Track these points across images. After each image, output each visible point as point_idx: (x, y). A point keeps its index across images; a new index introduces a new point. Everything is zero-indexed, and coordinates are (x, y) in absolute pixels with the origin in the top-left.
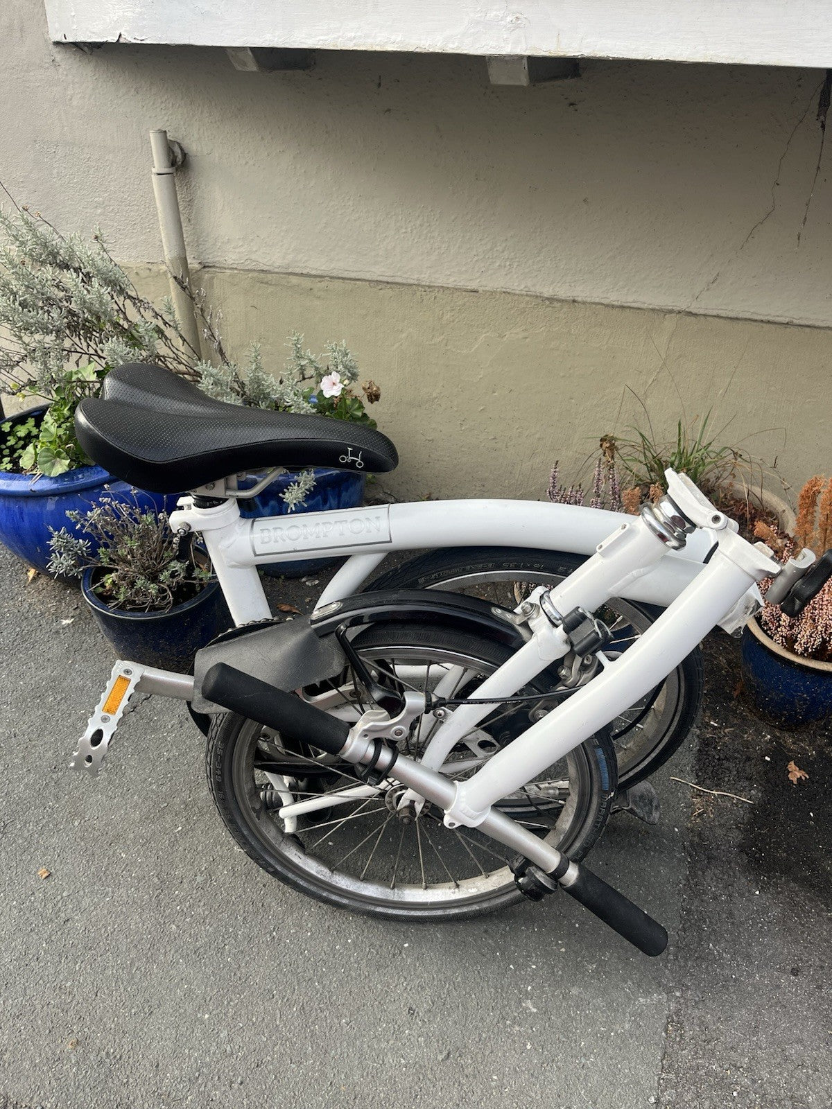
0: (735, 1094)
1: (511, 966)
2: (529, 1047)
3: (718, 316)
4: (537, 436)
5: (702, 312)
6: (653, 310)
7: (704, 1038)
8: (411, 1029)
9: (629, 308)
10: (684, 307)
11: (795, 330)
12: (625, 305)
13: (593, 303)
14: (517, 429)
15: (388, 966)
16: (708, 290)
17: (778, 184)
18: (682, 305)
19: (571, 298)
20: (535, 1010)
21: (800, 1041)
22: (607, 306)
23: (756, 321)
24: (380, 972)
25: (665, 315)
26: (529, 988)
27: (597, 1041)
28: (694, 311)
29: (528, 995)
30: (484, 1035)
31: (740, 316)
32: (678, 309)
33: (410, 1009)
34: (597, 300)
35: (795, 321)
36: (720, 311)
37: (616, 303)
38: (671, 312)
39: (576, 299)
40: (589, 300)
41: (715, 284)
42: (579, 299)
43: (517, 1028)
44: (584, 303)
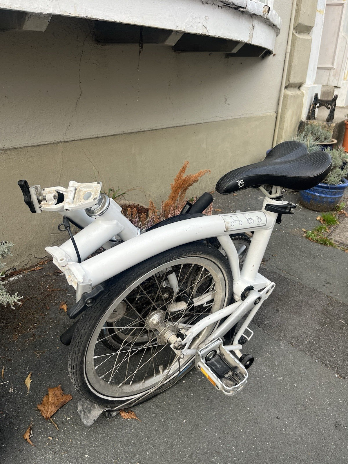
0: (315, 342)
1: (264, 377)
2: (296, 385)
3: (74, 140)
4: (18, 221)
5: (69, 140)
6: (51, 144)
7: (296, 340)
8: (285, 421)
9: (40, 145)
10: (61, 140)
11: (101, 139)
12: (38, 144)
13: (24, 147)
14: (6, 222)
15: (257, 419)
16: (68, 130)
17: (81, 82)
18: (60, 138)
19: (13, 147)
20: (282, 378)
21: (300, 321)
22: (32, 146)
23: (87, 139)
24: (259, 423)
25: (57, 145)
26: (273, 375)
27: (295, 366)
28: (66, 140)
29: (276, 377)
30: (290, 397)
31: (82, 138)
32: (60, 141)
33: (277, 418)
34: (25, 145)
35: (99, 136)
36: (74, 138)
37: (34, 145)
38: (58, 143)
39: (15, 147)
40: (21, 146)
41: (70, 127)
42: (16, 147)
43: (288, 386)
44: (20, 148)
